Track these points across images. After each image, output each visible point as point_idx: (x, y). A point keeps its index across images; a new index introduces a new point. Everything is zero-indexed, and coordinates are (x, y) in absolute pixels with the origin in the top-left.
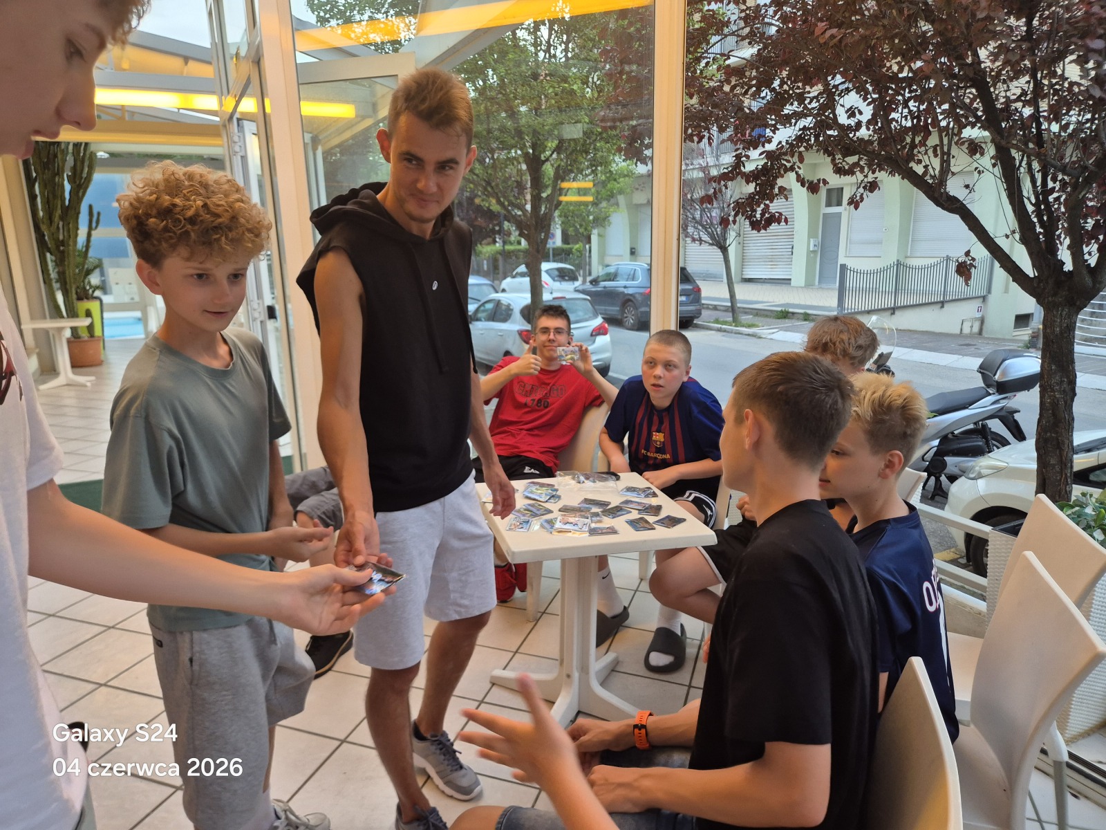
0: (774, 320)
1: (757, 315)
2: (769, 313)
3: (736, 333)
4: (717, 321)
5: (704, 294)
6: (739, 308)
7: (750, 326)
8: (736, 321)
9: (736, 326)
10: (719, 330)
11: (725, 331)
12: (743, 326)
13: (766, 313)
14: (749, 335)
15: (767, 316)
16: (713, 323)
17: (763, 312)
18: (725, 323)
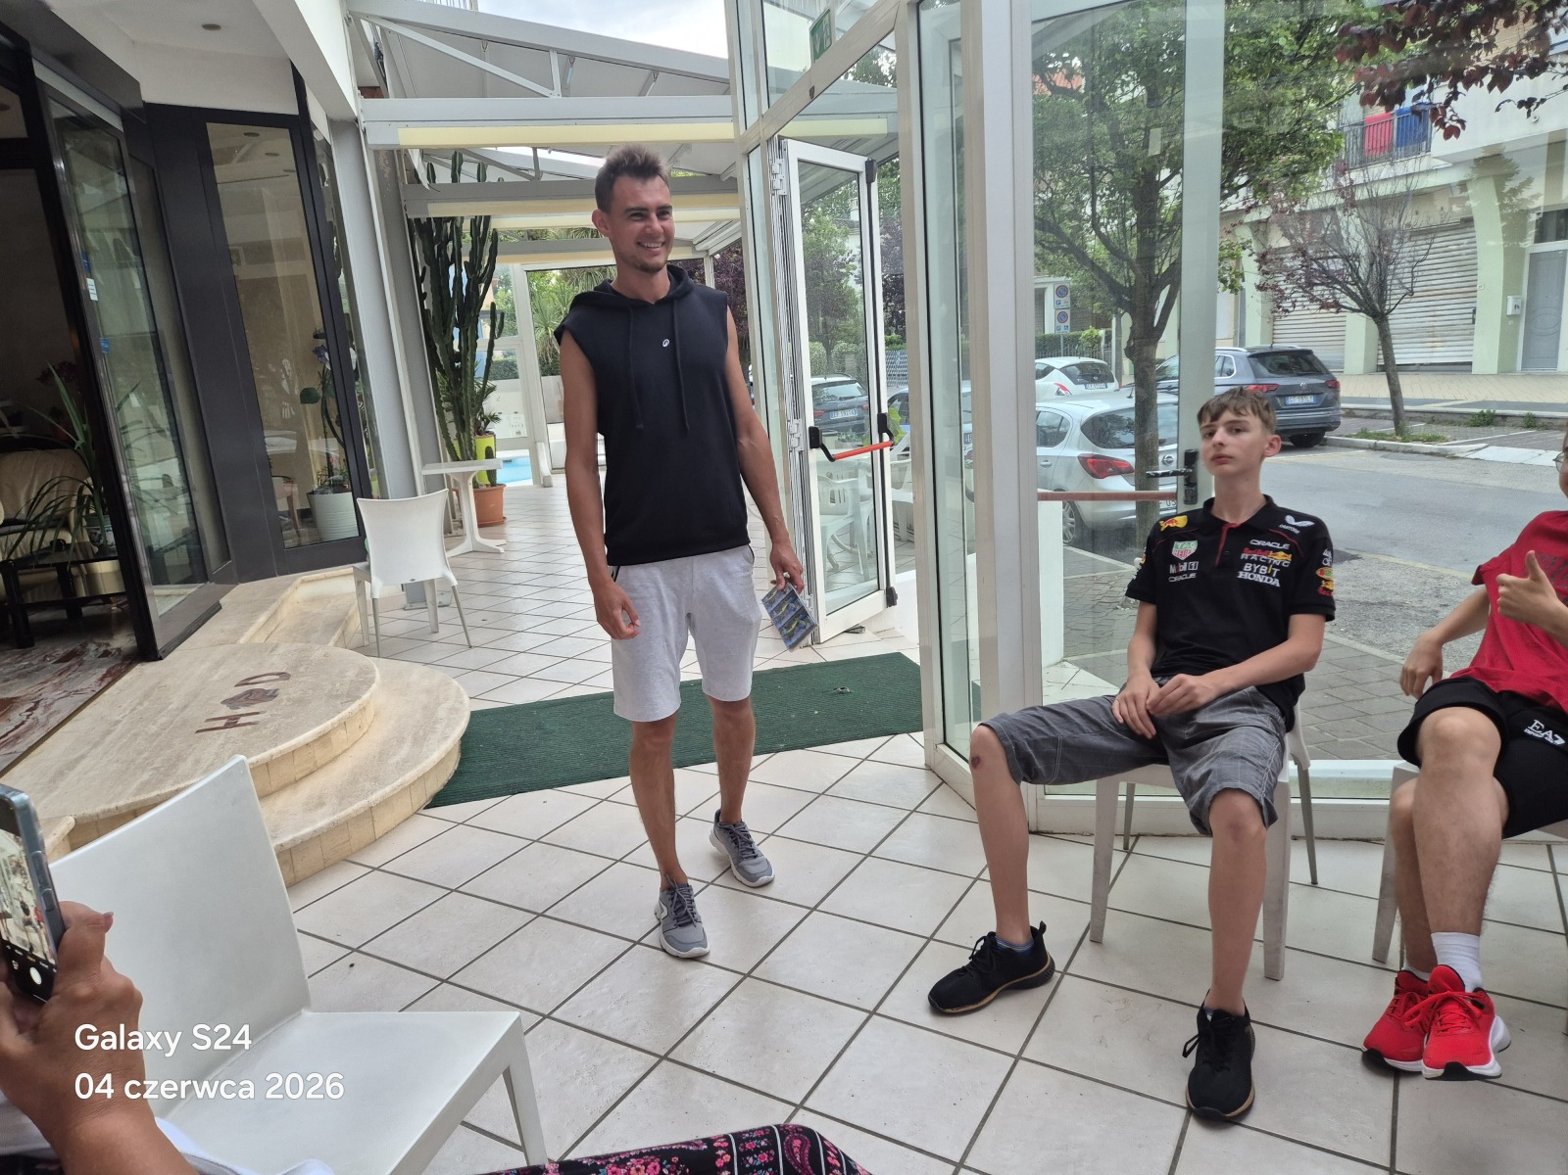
0: (1469, 429)
1: (1432, 421)
2: (1456, 418)
3: (1404, 452)
4: (1364, 434)
5: (1343, 392)
6: (1407, 411)
7: (1429, 440)
8: (1400, 431)
9: (1404, 440)
10: (1375, 448)
11: (1384, 449)
12: (1417, 440)
13: (1450, 418)
14: (1431, 454)
15: (1452, 423)
16: (1357, 436)
17: (1444, 417)
18: (1382, 436)
